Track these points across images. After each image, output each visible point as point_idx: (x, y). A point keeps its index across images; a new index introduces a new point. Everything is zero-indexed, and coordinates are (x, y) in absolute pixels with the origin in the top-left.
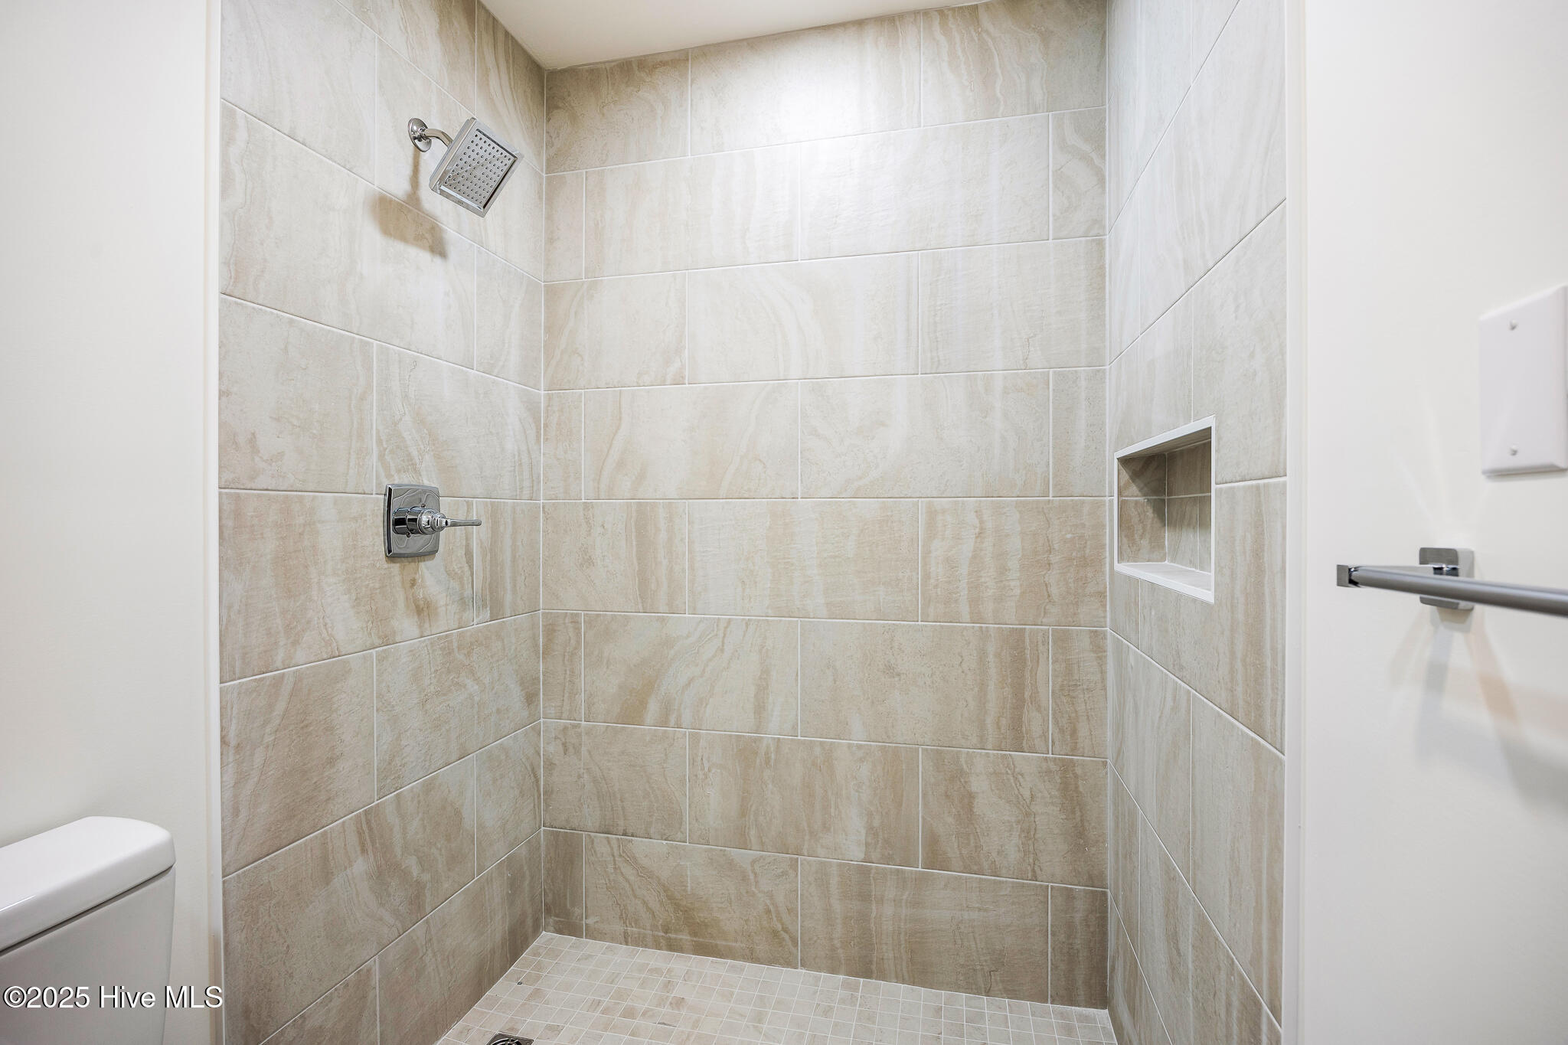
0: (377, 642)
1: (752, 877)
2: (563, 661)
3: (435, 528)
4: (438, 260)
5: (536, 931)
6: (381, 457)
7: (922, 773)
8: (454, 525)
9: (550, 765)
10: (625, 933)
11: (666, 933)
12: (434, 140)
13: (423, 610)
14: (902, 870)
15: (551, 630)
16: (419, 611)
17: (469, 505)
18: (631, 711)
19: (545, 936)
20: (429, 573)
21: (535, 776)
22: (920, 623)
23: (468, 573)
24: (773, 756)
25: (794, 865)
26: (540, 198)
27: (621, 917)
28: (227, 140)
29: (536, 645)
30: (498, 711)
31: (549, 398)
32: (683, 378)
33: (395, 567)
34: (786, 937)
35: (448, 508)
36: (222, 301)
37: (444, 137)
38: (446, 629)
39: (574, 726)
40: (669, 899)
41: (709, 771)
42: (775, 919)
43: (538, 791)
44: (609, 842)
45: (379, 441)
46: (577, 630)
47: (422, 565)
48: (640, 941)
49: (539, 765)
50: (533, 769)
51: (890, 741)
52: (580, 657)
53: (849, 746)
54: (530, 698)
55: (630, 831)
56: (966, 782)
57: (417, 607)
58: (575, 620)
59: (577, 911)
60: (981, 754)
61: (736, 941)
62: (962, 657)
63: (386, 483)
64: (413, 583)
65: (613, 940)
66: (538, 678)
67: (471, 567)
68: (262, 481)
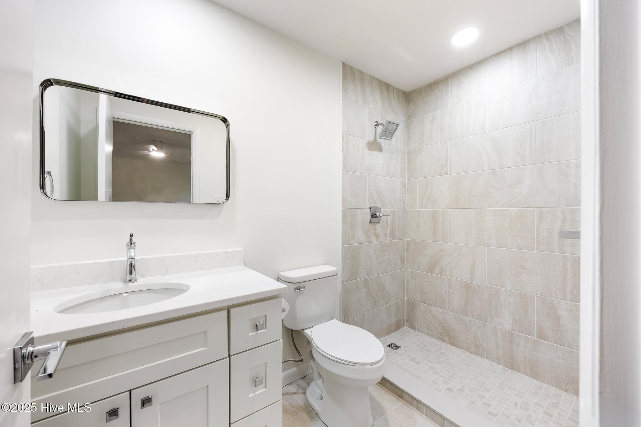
0: (368, 242)
1: (469, 326)
2: (412, 253)
3: (380, 217)
4: (380, 153)
5: (404, 325)
6: (369, 200)
7: (536, 304)
8: (384, 216)
9: (408, 282)
10: (429, 333)
11: (441, 336)
12: (379, 125)
13: (377, 236)
14: (527, 337)
15: (408, 245)
16: (376, 236)
17: (387, 211)
18: (431, 269)
19: (406, 328)
20: (378, 227)
21: (404, 283)
22: (535, 251)
23: (387, 228)
24: (477, 289)
25: (484, 325)
26: (406, 128)
27: (427, 328)
28: (343, 141)
29: (404, 248)
30: (394, 263)
31: (408, 181)
32: (447, 173)
33: (371, 225)
34: (481, 347)
35: (383, 212)
36: (342, 172)
37: (382, 124)
38: (382, 241)
39: (414, 272)
40: (442, 326)
41: (455, 290)
42: (477, 341)
43: (405, 288)
44: (424, 306)
45: (368, 197)
46: (416, 245)
47: (377, 225)
48: (433, 336)
49: (405, 281)
50: (403, 282)
51: (522, 291)
52: (416, 253)
53: (506, 290)
54: (403, 262)
55: (430, 304)
56: (556, 311)
57: (376, 235)
58: (415, 242)
59: (415, 322)
60: (564, 302)
61: (464, 344)
62: (554, 265)
63: (370, 206)
64: (375, 229)
65: (424, 334)
66: (405, 257)
67: (388, 226)
68: (348, 207)
